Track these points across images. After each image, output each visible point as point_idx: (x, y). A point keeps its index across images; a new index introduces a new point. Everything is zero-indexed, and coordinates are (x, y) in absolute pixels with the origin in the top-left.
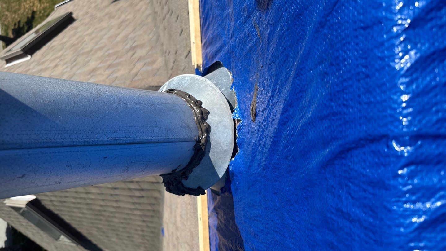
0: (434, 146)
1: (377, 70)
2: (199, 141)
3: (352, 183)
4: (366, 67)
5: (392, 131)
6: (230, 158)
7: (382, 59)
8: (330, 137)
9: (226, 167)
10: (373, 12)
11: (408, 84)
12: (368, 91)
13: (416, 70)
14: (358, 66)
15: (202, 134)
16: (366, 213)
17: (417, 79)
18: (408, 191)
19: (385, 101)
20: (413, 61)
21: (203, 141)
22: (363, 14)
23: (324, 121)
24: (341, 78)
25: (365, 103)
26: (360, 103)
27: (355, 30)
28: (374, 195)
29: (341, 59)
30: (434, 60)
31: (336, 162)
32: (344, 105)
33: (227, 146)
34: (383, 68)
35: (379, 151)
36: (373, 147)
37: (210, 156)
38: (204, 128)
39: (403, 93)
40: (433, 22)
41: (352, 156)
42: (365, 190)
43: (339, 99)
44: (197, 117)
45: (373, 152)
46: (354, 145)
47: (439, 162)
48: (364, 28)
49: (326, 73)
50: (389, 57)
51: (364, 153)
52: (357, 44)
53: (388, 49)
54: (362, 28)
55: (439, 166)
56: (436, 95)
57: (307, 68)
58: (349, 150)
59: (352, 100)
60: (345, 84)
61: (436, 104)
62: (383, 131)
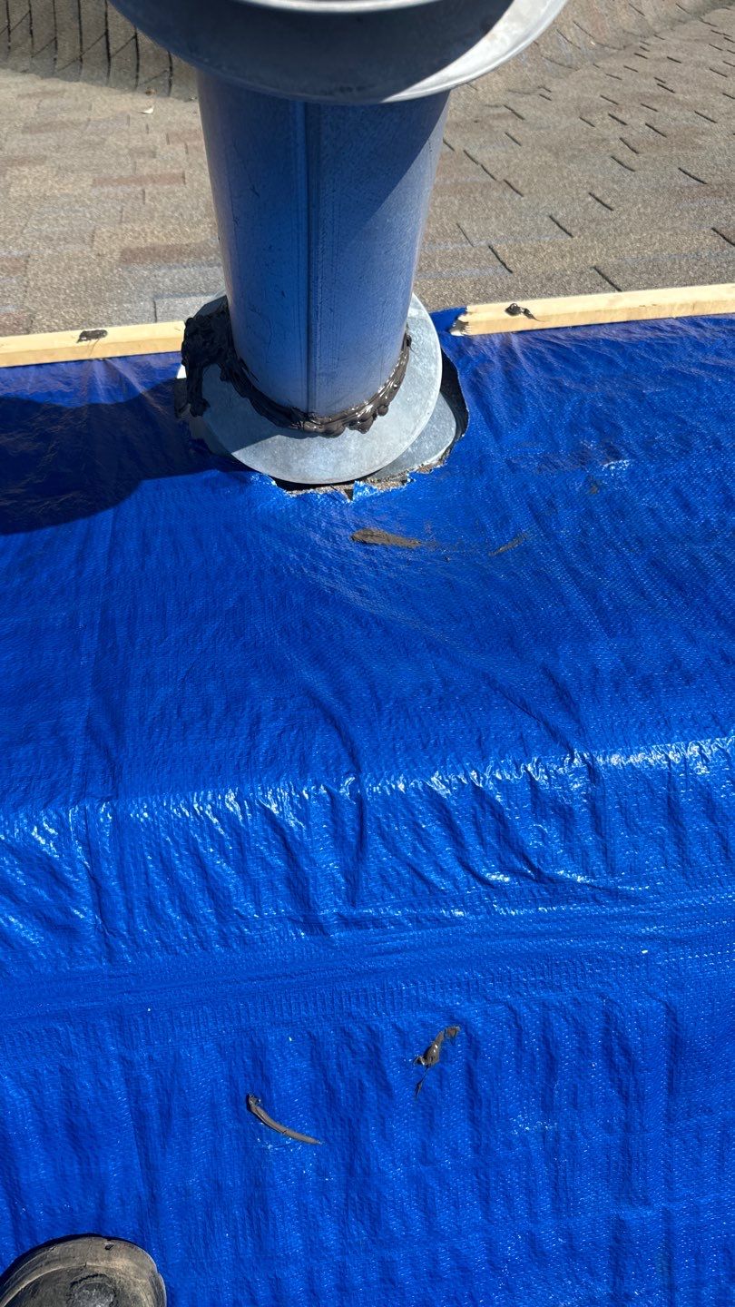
0: (351, 816)
1: (431, 758)
2: (307, 416)
3: (298, 733)
4: (436, 744)
5: (366, 776)
6: (276, 477)
7: (444, 762)
8: (350, 701)
9: (257, 466)
10: (497, 750)
11: (416, 790)
12: (408, 749)
13: (431, 797)
14: (437, 734)
15: (322, 424)
16: (266, 752)
17: (421, 797)
18: (302, 796)
19: (397, 767)
20: (440, 792)
21: (308, 426)
22: (495, 738)
23: (369, 691)
24: (423, 713)
25: (394, 745)
26: (394, 739)
27: (479, 730)
28: (291, 761)
29: (447, 712)
30: (440, 811)
31: (318, 711)
32: (391, 719)
33: (300, 470)
34: (434, 764)
35: (341, 764)
36: (345, 757)
37: (278, 437)
38: (334, 427)
39: (406, 785)
40: (479, 809)
41: (330, 731)
42: (293, 750)
43: (399, 712)
44: (354, 412)
45: (339, 757)
46: (344, 734)
47: (334, 822)
48: (479, 741)
49: (430, 691)
50: (445, 769)
51: (336, 747)
52: (462, 733)
53: (454, 768)
54: (480, 737)
55: (330, 823)
56: (404, 816)
57: (439, 660)
58: (337, 728)
59: (397, 728)
60: (416, 720)
61: (395, 816)
62: (365, 765)
